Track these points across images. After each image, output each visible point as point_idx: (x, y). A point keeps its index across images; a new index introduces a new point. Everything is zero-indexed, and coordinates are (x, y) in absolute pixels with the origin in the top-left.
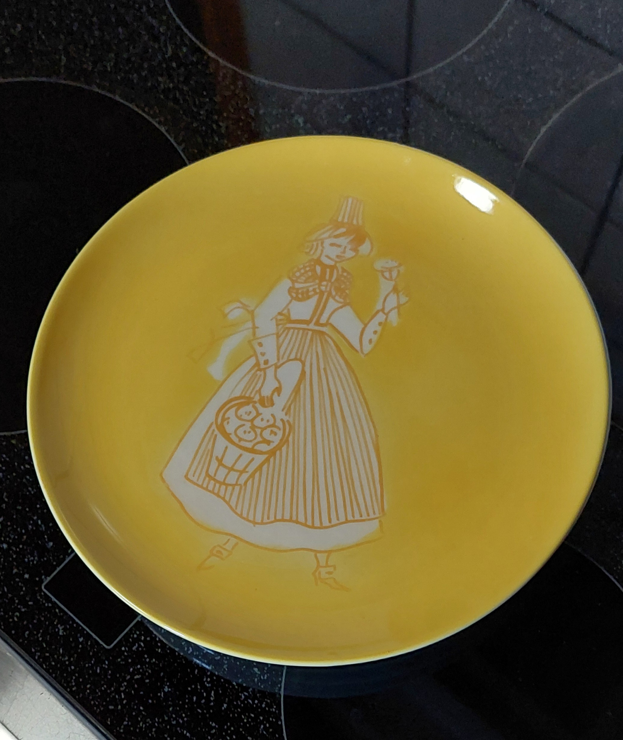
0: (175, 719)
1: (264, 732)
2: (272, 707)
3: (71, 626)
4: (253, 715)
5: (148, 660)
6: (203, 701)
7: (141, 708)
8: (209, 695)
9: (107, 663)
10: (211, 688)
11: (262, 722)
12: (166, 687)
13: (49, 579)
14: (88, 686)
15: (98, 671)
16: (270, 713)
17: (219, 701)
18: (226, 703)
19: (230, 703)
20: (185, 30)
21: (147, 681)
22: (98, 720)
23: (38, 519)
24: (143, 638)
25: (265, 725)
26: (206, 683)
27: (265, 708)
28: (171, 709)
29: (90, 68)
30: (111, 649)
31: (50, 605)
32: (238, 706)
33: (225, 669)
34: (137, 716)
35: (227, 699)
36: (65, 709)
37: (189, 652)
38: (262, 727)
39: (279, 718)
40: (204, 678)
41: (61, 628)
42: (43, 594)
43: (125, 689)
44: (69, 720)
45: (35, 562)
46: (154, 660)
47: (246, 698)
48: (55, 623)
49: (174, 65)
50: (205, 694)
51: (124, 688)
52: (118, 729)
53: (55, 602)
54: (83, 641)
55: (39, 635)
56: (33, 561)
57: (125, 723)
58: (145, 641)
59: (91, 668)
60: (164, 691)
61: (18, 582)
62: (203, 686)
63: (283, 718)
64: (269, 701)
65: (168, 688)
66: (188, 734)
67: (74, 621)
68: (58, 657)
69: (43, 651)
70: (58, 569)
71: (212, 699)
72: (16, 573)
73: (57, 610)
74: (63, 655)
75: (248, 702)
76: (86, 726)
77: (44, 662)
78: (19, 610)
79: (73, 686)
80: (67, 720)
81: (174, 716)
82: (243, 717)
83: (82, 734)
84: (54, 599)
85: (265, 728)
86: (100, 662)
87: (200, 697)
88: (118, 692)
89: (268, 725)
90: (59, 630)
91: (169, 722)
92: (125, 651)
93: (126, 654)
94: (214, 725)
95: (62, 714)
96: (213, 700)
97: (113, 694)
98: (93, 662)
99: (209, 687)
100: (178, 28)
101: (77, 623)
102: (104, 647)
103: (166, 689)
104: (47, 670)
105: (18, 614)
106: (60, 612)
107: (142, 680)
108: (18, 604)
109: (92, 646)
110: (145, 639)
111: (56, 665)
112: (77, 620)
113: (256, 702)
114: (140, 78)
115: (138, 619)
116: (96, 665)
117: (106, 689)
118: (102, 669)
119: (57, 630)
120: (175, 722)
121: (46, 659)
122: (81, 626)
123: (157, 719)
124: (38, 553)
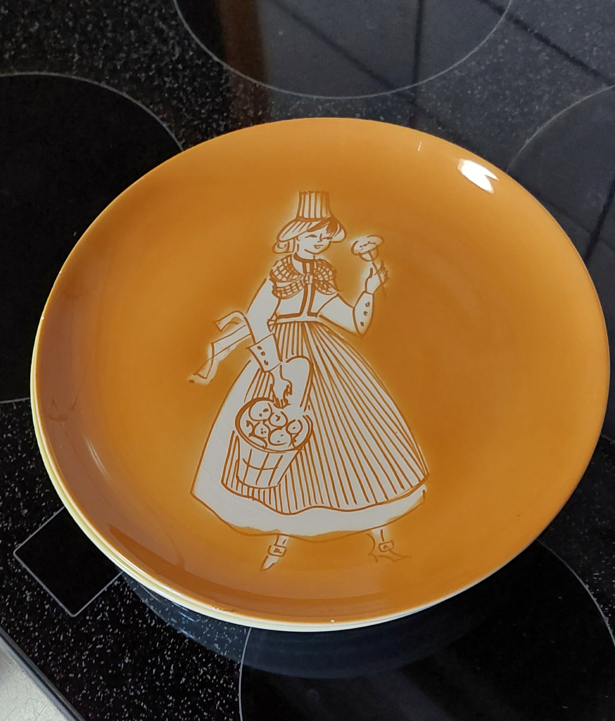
0: (133, 690)
1: (221, 709)
2: (230, 684)
3: (39, 593)
4: (210, 691)
5: (111, 630)
6: (162, 674)
7: (101, 678)
8: (168, 668)
9: (70, 630)
10: (171, 662)
11: (219, 698)
12: (127, 658)
13: (21, 545)
14: (51, 653)
15: (62, 638)
16: (227, 690)
17: (178, 676)
18: (184, 677)
19: (188, 678)
20: (193, 36)
21: (109, 651)
22: (57, 687)
23: (15, 486)
24: (108, 608)
25: (221, 702)
26: (166, 656)
27: (223, 684)
28: (130, 680)
29: (101, 66)
30: (76, 617)
32: (196, 681)
33: (185, 644)
34: (96, 685)
35: (186, 674)
36: (25, 674)
37: (152, 625)
38: (219, 703)
39: (235, 695)
40: (164, 651)
41: (28, 594)
42: (13, 559)
44: (28, 686)
45: (9, 528)
46: (117, 631)
47: (205, 673)
48: (23, 589)
49: (180, 66)
50: (164, 667)
51: (85, 657)
52: (76, 697)
53: (25, 569)
54: (48, 608)
55: (7, 600)
56: (7, 527)
57: (84, 692)
58: (109, 611)
59: (55, 635)
60: (124, 663)
62: (163, 659)
63: (239, 695)
64: (227, 677)
65: (129, 659)
66: (145, 707)
67: (41, 588)
68: (23, 623)
69: (9, 616)
70: (31, 536)
71: (171, 672)
73: (26, 577)
74: (28, 621)
75: (207, 678)
76: (44, 692)
77: (9, 627)
79: (36, 653)
80: (26, 685)
81: (132, 687)
82: (200, 692)
83: (40, 700)
84: (24, 565)
85: (221, 705)
86: (63, 630)
87: (159, 669)
88: (79, 659)
89: (224, 702)
90: (26, 596)
91: (126, 693)
92: (90, 620)
93: (90, 623)
94: (171, 698)
95: (22, 680)
96: (173, 674)
97: (74, 663)
98: (57, 629)
99: (169, 660)
100: (187, 33)
101: (44, 590)
102: (68, 615)
103: (127, 661)
104: (11, 635)
106: (29, 579)
107: (103, 650)
109: (58, 614)
110: (110, 609)
111: (21, 630)
112: (45, 587)
113: (215, 677)
114: (148, 78)
115: (105, 589)
116: (59, 632)
117: (68, 657)
118: (65, 637)
119: (24, 596)
120: (133, 694)
121: (11, 624)
122: (47, 593)
123: (115, 690)
124: (12, 519)
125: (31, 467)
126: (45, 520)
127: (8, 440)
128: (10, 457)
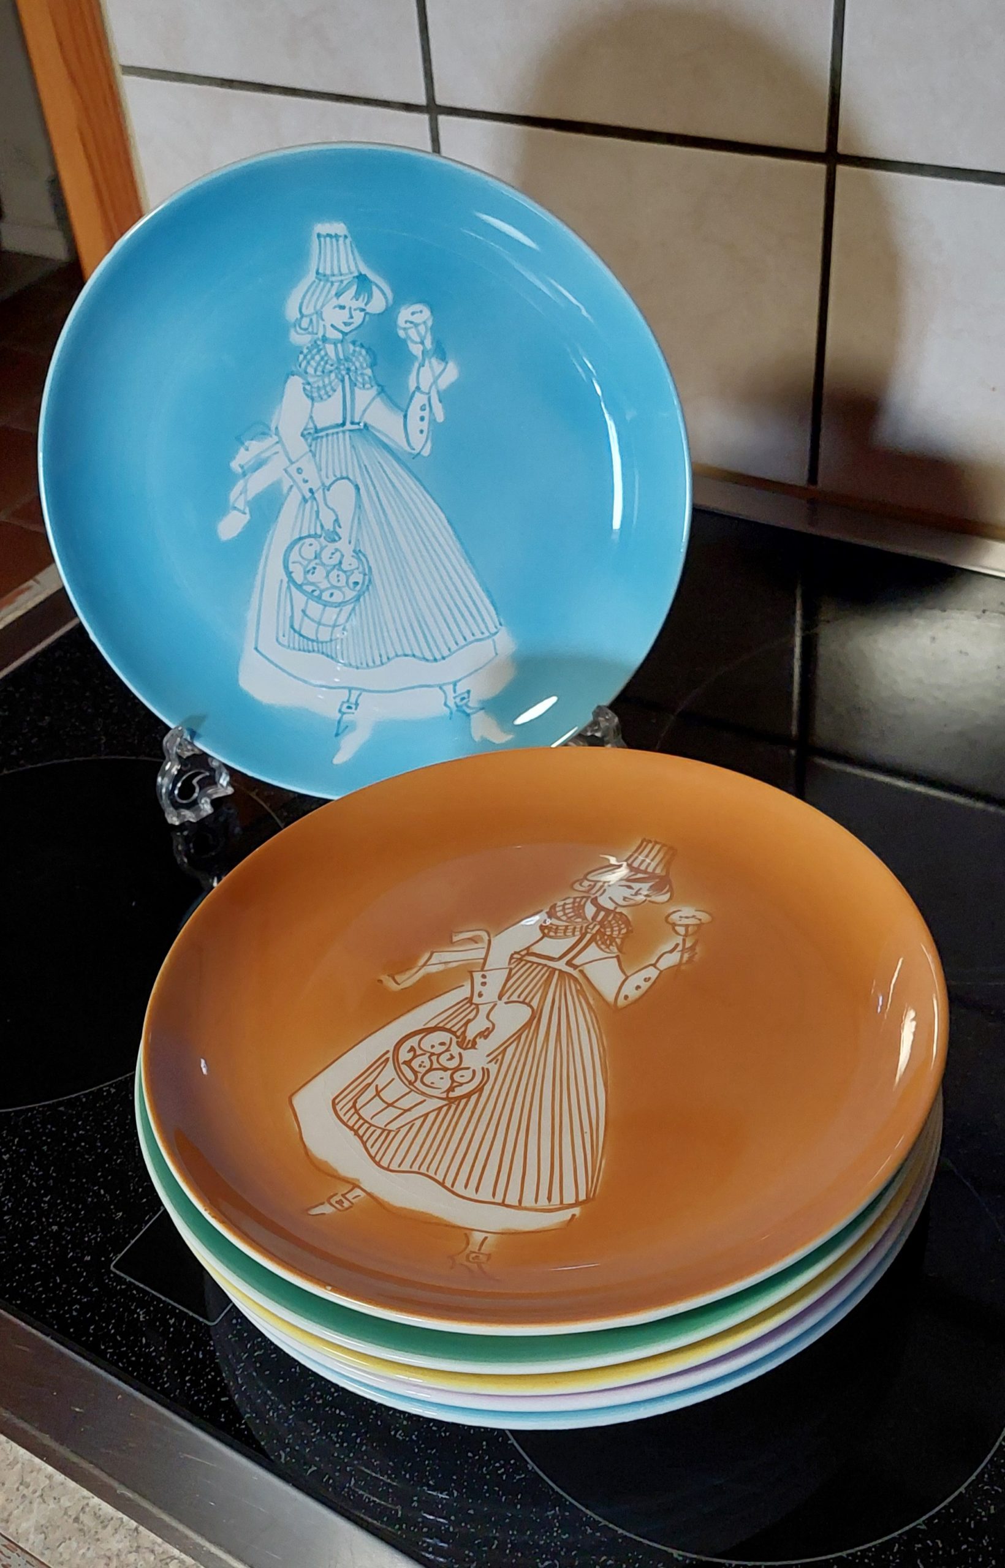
3: (156, 1307)
7: (269, 1392)
9: (212, 1343)
13: (120, 1256)
14: (187, 1378)
15: (201, 1356)
22: (206, 1419)
23: (100, 1188)
30: (217, 1325)
31: (123, 1288)
34: (263, 1402)
41: (141, 1313)
42: (112, 1275)
43: (242, 1372)
45: (99, 1240)
51: (241, 1370)
52: (236, 1424)
53: (131, 1283)
54: (174, 1323)
55: (111, 1327)
56: (95, 1238)
57: (247, 1415)
59: (190, 1354)
61: (76, 1267)
66: (342, 1413)
67: (159, 1300)
68: (140, 1349)
69: (117, 1345)
70: (133, 1242)
72: (72, 1256)
73: (135, 1291)
74: (148, 1346)
77: (120, 1360)
78: (79, 1302)
79: (166, 1383)
84: (129, 1279)
86: (201, 1345)
88: (232, 1377)
90: (139, 1315)
91: (311, 1403)
93: (239, 1328)
97: (225, 1382)
98: (191, 1346)
101: (164, 1302)
102: (206, 1325)
104: (124, 1369)
105: (77, 1306)
106: (138, 1293)
108: (77, 1294)
109: (189, 1327)
111: (138, 1359)
112: (163, 1298)
116: (197, 1348)
117: (214, 1377)
118: (206, 1352)
119: (135, 1316)
121: (122, 1356)
122: (169, 1304)
123: (293, 1403)
124: (102, 1228)
125: (119, 1160)
127: (80, 1138)
128: (87, 1157)
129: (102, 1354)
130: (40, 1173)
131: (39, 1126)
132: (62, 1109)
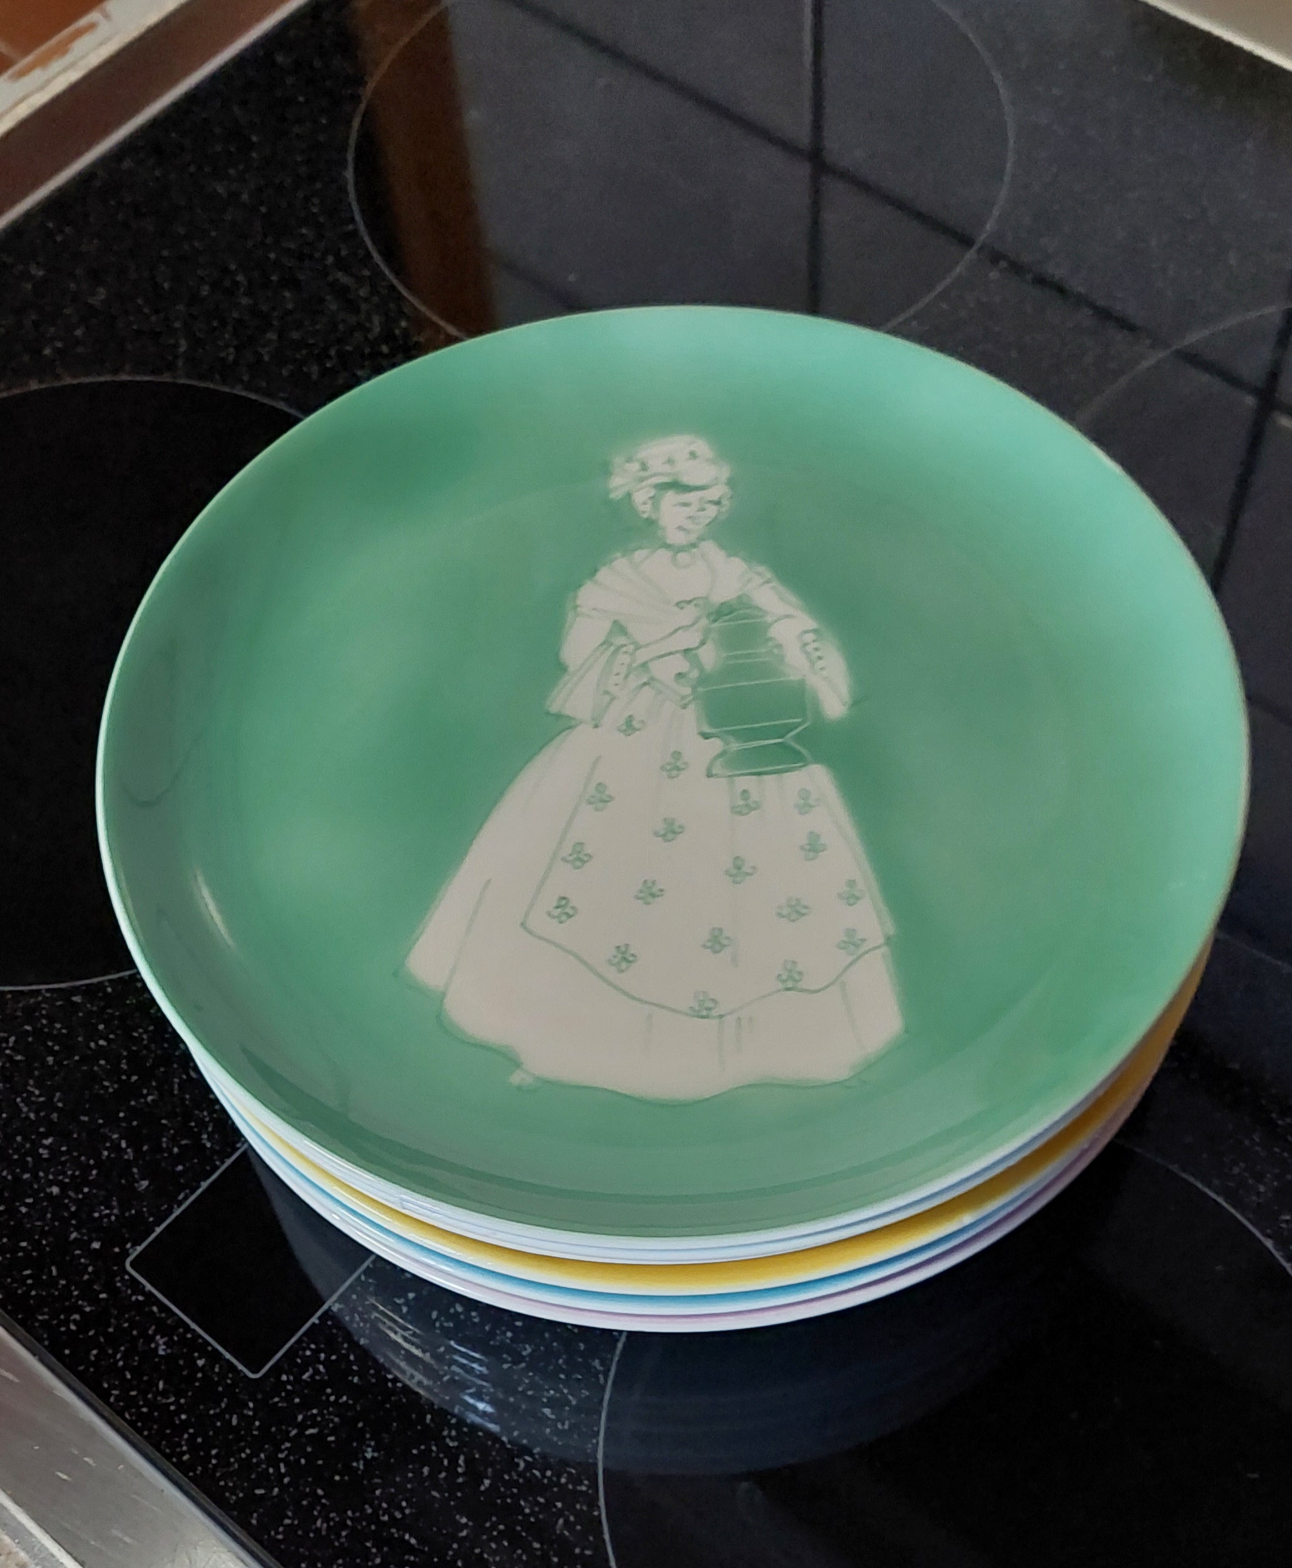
0: (386, 1511)
1: (566, 1533)
2: (581, 1483)
3: (182, 1337)
4: (542, 1500)
5: (332, 1398)
6: (443, 1475)
7: (320, 1492)
8: (454, 1462)
9: (251, 1405)
10: (459, 1450)
11: (560, 1513)
12: (369, 1449)
13: (139, 1249)
14: (214, 1452)
15: (234, 1422)
16: (576, 1494)
17: (474, 1475)
18: (487, 1478)
19: (497, 1478)
20: (404, 292)
21: (332, 1439)
22: (232, 1517)
23: (121, 1138)
24: (322, 1356)
25: (566, 1519)
26: (447, 1440)
27: (567, 1484)
28: (378, 1492)
29: (231, 358)
30: (260, 1378)
31: (141, 1298)
32: (512, 1483)
34: (311, 1507)
35: (490, 1470)
38: (561, 1521)
39: (593, 1503)
41: (161, 1342)
42: (127, 1277)
43: (287, 1456)
45: (113, 1219)
46: (345, 1398)
47: (529, 1466)
48: (150, 1332)
49: (385, 349)
50: (446, 1462)
51: (286, 1452)
52: (273, 1533)
53: (150, 1293)
54: (204, 1366)
55: (119, 1356)
56: (108, 1216)
57: (287, 1521)
58: (327, 1362)
59: (220, 1416)
60: (365, 1458)
61: (80, 1256)
62: (443, 1446)
63: (602, 1502)
65: (373, 1451)
67: (187, 1328)
68: (155, 1397)
69: (126, 1386)
70: (159, 1230)
71: (460, 1470)
72: (75, 1239)
73: (155, 1309)
74: (165, 1394)
75: (533, 1476)
77: (127, 1408)
78: (79, 1310)
79: (184, 1453)
81: (384, 1505)
82: (522, 1503)
84: (149, 1287)
85: (567, 1525)
86: (237, 1406)
87: (436, 1467)
88: (273, 1461)
89: (572, 1518)
90: (158, 1345)
91: (374, 1518)
92: (288, 1382)
93: (289, 1387)
94: (464, 1520)
96: (463, 1473)
97: (264, 1466)
98: (223, 1405)
99: (454, 1447)
100: (393, 289)
101: (193, 1331)
102: (245, 1376)
103: (369, 1455)
104: (131, 1423)
105: (77, 1317)
106: (160, 1311)
107: (320, 1438)
108: (78, 1297)
109: (222, 1376)
110: (327, 1358)
111: (150, 1412)
112: (193, 1326)
113: (549, 1473)
114: (324, 372)
115: (314, 1320)
116: (229, 1410)
117: (250, 1457)
118: (242, 1417)
119: (153, 1345)
120: (386, 1518)
121: (131, 1403)
122: (200, 1336)
123: (349, 1513)
124: (118, 1201)
125: (150, 1098)
126: (186, 1198)
127: (101, 1052)
128: (106, 1083)
129: (104, 1396)
130: (42, 1099)
131: (44, 1022)
132: (77, 999)
